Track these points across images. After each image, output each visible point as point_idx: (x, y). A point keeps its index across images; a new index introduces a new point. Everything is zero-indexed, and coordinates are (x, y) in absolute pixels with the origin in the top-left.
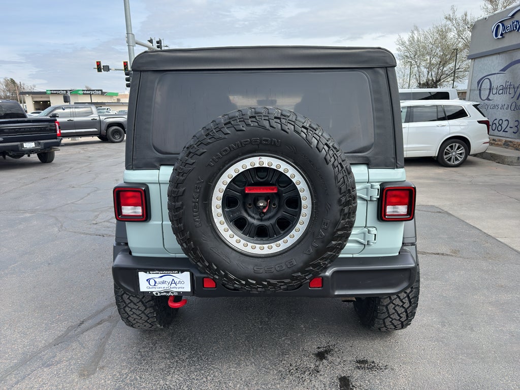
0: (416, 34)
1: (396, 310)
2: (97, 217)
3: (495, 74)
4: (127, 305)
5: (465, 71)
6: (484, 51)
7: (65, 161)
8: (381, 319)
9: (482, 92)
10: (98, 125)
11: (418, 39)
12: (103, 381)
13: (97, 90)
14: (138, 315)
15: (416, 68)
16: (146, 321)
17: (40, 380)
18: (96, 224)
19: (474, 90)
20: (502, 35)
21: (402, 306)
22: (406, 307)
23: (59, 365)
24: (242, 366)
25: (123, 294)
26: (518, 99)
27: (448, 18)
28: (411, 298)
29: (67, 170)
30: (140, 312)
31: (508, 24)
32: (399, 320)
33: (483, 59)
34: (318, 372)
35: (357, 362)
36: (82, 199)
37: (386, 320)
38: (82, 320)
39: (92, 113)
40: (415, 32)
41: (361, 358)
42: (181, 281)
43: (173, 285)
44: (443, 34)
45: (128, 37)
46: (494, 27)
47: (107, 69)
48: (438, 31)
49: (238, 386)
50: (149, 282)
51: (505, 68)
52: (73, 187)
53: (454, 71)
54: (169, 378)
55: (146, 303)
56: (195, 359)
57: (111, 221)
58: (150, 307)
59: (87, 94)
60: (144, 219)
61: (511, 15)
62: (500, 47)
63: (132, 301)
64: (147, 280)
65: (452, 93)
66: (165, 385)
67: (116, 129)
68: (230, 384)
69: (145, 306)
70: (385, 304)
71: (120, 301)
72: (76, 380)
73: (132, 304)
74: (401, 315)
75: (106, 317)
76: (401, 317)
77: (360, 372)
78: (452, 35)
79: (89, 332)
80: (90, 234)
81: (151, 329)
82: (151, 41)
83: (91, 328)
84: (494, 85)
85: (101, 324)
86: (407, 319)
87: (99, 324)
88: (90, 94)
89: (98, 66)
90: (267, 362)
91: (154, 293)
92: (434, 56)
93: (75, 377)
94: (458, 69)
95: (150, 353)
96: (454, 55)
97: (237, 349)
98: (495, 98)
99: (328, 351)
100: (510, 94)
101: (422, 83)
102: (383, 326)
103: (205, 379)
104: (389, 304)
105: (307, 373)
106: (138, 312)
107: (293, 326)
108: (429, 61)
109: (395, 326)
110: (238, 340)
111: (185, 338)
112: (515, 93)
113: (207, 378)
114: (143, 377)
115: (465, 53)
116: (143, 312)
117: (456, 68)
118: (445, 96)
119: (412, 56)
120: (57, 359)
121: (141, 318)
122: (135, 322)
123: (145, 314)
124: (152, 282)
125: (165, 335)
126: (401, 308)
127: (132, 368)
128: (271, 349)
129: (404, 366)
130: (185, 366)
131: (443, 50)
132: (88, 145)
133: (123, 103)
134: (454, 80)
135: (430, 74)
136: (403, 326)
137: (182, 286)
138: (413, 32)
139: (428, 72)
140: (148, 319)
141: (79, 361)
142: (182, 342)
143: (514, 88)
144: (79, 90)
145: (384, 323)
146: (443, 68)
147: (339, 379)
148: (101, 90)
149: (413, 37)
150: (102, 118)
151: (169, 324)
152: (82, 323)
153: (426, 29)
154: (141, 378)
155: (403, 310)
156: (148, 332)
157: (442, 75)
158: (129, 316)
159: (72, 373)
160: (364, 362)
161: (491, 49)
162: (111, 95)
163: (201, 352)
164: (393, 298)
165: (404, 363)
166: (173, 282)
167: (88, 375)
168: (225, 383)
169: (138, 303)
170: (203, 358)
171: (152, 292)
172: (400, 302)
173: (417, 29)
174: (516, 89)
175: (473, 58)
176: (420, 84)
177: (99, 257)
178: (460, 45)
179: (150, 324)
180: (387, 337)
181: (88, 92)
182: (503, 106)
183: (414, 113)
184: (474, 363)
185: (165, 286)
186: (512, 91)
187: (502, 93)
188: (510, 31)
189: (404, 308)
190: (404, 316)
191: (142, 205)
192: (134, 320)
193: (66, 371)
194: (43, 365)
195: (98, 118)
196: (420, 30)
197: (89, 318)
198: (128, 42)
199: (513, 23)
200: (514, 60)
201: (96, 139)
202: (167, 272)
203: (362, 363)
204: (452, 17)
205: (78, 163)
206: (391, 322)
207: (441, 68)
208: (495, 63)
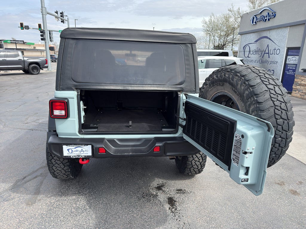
0: (213, 18)
1: (196, 163)
2: (27, 119)
3: (252, 43)
4: (54, 165)
5: (238, 40)
6: (247, 30)
7: (2, 85)
8: (188, 168)
9: (245, 53)
10: (23, 64)
11: (214, 21)
12: (41, 207)
13: (20, 41)
14: (60, 171)
15: (213, 37)
16: (64, 174)
17: (3, 208)
18: (27, 123)
19: (241, 52)
20: (255, 22)
21: (199, 161)
22: (201, 162)
23: (13, 200)
24: (118, 195)
25: (51, 159)
26: (263, 57)
27: (230, 10)
28: (203, 157)
29: (4, 91)
30: (61, 169)
31: (259, 17)
32: (197, 168)
33: (246, 35)
34: (157, 196)
35: (177, 190)
36: (16, 108)
37: (191, 169)
38: (24, 176)
39: (18, 55)
40: (212, 17)
41: (179, 188)
42: (86, 150)
43: (82, 152)
44: (227, 19)
45: (42, 9)
46: (251, 18)
47: (27, 28)
48: (225, 17)
49: (116, 205)
50: (68, 151)
51: (257, 40)
52: (10, 101)
53: (233, 40)
54: (78, 203)
55: (65, 163)
56: (92, 193)
57: (36, 121)
58: (67, 166)
59: (13, 43)
60: (66, 117)
61: (260, 12)
62: (254, 29)
63: (56, 163)
64: (68, 150)
65: (230, 53)
66: (76, 207)
67: (34, 66)
68: (112, 204)
69: (64, 165)
70: (191, 160)
71: (50, 163)
72: (25, 207)
73: (57, 164)
74: (198, 166)
75: (39, 174)
76: (198, 167)
77: (178, 195)
78: (232, 20)
79: (30, 182)
80: (24, 129)
81: (67, 179)
82: (57, 12)
83: (31, 180)
84: (251, 49)
85: (36, 178)
86: (201, 168)
87: (35, 178)
88: (16, 43)
89: (21, 26)
90: (131, 193)
91: (72, 157)
92: (222, 31)
93: (24, 205)
94: (235, 39)
95: (67, 192)
96: (233, 31)
97: (115, 187)
98: (252, 57)
99: (163, 186)
100: (259, 54)
101: (215, 45)
102: (190, 172)
103: (98, 203)
104: (193, 160)
105: (152, 197)
106: (60, 169)
107: (145, 175)
108: (219, 34)
109: (196, 172)
110: (115, 183)
111: (86, 183)
112: (262, 54)
113: (99, 202)
114: (64, 203)
115: (238, 31)
116: (63, 169)
117: (234, 38)
118: (226, 54)
119: (211, 30)
120: (12, 197)
121: (62, 172)
122: (58, 175)
123: (64, 170)
124: (70, 151)
125: (74, 182)
126: (198, 162)
127: (57, 200)
128: (133, 186)
129: (200, 191)
130: (87, 197)
131: (227, 28)
132: (15, 76)
133: (37, 50)
134: (232, 45)
135: (220, 41)
136: (200, 172)
137: (87, 152)
138: (211, 17)
139: (219, 40)
140: (66, 173)
141: (25, 197)
142: (84, 185)
143: (261, 51)
144: (8, 40)
145: (190, 170)
146: (227, 38)
147: (168, 199)
148: (23, 41)
149: (211, 20)
150: (25, 59)
151: (77, 176)
152: (25, 178)
153: (218, 15)
154: (62, 204)
155: (199, 163)
156: (65, 181)
157: (226, 42)
158: (55, 171)
159: (22, 203)
160: (180, 190)
161: (250, 30)
162: (30, 44)
163: (95, 189)
164: (194, 157)
165: (200, 190)
166: (82, 151)
167: (32, 204)
168: (109, 204)
169: (60, 164)
170: (97, 192)
171: (70, 156)
172: (198, 159)
173: (213, 15)
174: (262, 52)
175: (241, 34)
176: (215, 46)
177: (31, 142)
178: (236, 26)
179: (67, 175)
180: (192, 178)
181: (14, 42)
182: (255, 61)
183: (210, 63)
184: (232, 188)
185: (78, 153)
186: (260, 53)
187: (255, 54)
188: (259, 21)
189: (200, 162)
190: (200, 166)
191: (65, 110)
192: (58, 173)
193: (18, 203)
194: (4, 200)
195: (22, 59)
196: (215, 16)
197: (29, 175)
198: (42, 12)
199: (261, 17)
200: (261, 37)
201: (21, 72)
202: (78, 145)
203: (179, 191)
204: (232, 10)
205: (11, 87)
206: (193, 169)
207: (226, 38)
208: (252, 38)
